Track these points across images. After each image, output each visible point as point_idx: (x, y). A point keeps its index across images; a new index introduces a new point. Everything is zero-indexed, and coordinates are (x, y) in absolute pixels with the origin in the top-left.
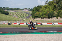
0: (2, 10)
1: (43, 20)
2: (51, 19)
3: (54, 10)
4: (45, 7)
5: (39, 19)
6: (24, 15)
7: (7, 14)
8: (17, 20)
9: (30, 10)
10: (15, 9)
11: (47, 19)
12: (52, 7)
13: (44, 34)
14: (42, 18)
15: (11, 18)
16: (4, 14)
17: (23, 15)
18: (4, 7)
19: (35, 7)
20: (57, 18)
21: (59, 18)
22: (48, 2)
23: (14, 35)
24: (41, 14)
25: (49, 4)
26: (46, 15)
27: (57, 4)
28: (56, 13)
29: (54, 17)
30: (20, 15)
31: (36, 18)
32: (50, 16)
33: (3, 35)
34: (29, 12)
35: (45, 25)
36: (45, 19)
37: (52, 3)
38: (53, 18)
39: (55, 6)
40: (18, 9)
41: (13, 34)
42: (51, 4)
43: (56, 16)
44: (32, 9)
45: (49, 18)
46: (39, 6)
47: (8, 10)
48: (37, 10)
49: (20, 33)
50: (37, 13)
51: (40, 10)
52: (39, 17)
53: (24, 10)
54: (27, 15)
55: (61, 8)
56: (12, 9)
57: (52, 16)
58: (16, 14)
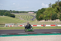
0: (9, 13)
1: (47, 22)
2: (54, 21)
3: (57, 12)
4: (49, 10)
5: (44, 21)
6: (29, 17)
7: (14, 17)
8: (23, 22)
9: (35, 12)
10: (21, 12)
11: (51, 21)
12: (55, 9)
13: (49, 36)
14: (45, 20)
15: (17, 20)
16: (10, 17)
17: (28, 17)
18: (10, 11)
19: (39, 10)
20: (60, 20)
22: (51, 5)
23: (20, 37)
24: (45, 16)
25: (53, 7)
26: (49, 17)
27: (60, 6)
28: (59, 15)
29: (57, 19)
30: (25, 17)
31: (40, 20)
32: (54, 18)
33: (10, 37)
34: (33, 14)
35: (49, 27)
36: (49, 21)
37: (55, 6)
38: (56, 20)
39: (58, 9)
40: (23, 12)
42: (54, 6)
43: (59, 17)
44: (36, 12)
45: (53, 20)
46: (43, 9)
47: (14, 13)
48: (42, 13)
50: (41, 15)
51: (44, 12)
52: (43, 19)
53: (29, 13)
54: (32, 17)
56: (18, 12)
57: (55, 18)
58: (22, 17)
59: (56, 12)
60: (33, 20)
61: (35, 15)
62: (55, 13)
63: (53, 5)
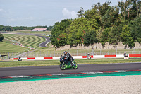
1: (74, 48)
2: (90, 47)
3: (96, 28)
4: (78, 22)
5: (67, 47)
6: (35, 39)
8: (21, 51)
9: (48, 29)
10: (16, 29)
11: (83, 47)
12: (92, 22)
13: (78, 79)
14: (71, 45)
15: (8, 47)
17: (32, 40)
19: (57, 24)
20: (103, 45)
21: (107, 44)
23: (15, 83)
24: (70, 36)
25: (86, 17)
26: (80, 38)
27: (103, 15)
28: (100, 34)
29: (97, 42)
30: (27, 39)
31: (60, 46)
32: (89, 41)
34: (44, 33)
35: (79, 60)
36: (78, 47)
37: (92, 14)
38: (95, 45)
39: (98, 20)
40: (22, 29)
41: (13, 81)
42: (89, 15)
43: (101, 39)
44: (51, 27)
45: (87, 44)
46: (65, 21)
47: (1, 30)
48: (63, 29)
49: (29, 79)
50: (63, 35)
51: (69, 29)
52: (66, 44)
53: (36, 30)
54: (42, 40)
55: (110, 24)
56: (9, 29)
57: (92, 40)
58: (19, 39)
59: (93, 27)
60: (43, 45)
61: (48, 34)
62: (91, 29)
63: (88, 13)
